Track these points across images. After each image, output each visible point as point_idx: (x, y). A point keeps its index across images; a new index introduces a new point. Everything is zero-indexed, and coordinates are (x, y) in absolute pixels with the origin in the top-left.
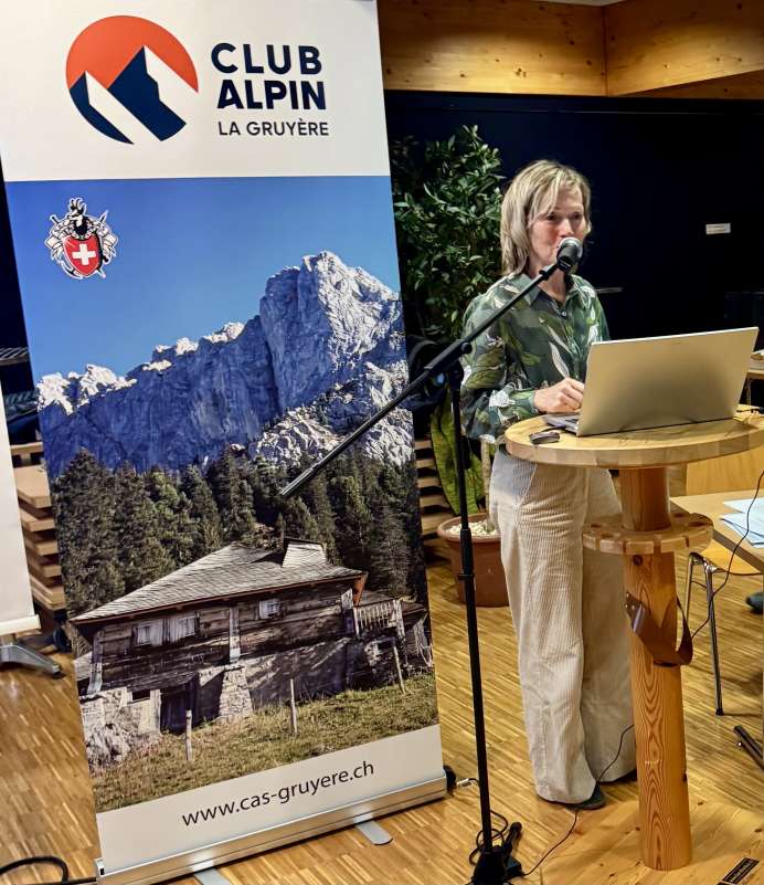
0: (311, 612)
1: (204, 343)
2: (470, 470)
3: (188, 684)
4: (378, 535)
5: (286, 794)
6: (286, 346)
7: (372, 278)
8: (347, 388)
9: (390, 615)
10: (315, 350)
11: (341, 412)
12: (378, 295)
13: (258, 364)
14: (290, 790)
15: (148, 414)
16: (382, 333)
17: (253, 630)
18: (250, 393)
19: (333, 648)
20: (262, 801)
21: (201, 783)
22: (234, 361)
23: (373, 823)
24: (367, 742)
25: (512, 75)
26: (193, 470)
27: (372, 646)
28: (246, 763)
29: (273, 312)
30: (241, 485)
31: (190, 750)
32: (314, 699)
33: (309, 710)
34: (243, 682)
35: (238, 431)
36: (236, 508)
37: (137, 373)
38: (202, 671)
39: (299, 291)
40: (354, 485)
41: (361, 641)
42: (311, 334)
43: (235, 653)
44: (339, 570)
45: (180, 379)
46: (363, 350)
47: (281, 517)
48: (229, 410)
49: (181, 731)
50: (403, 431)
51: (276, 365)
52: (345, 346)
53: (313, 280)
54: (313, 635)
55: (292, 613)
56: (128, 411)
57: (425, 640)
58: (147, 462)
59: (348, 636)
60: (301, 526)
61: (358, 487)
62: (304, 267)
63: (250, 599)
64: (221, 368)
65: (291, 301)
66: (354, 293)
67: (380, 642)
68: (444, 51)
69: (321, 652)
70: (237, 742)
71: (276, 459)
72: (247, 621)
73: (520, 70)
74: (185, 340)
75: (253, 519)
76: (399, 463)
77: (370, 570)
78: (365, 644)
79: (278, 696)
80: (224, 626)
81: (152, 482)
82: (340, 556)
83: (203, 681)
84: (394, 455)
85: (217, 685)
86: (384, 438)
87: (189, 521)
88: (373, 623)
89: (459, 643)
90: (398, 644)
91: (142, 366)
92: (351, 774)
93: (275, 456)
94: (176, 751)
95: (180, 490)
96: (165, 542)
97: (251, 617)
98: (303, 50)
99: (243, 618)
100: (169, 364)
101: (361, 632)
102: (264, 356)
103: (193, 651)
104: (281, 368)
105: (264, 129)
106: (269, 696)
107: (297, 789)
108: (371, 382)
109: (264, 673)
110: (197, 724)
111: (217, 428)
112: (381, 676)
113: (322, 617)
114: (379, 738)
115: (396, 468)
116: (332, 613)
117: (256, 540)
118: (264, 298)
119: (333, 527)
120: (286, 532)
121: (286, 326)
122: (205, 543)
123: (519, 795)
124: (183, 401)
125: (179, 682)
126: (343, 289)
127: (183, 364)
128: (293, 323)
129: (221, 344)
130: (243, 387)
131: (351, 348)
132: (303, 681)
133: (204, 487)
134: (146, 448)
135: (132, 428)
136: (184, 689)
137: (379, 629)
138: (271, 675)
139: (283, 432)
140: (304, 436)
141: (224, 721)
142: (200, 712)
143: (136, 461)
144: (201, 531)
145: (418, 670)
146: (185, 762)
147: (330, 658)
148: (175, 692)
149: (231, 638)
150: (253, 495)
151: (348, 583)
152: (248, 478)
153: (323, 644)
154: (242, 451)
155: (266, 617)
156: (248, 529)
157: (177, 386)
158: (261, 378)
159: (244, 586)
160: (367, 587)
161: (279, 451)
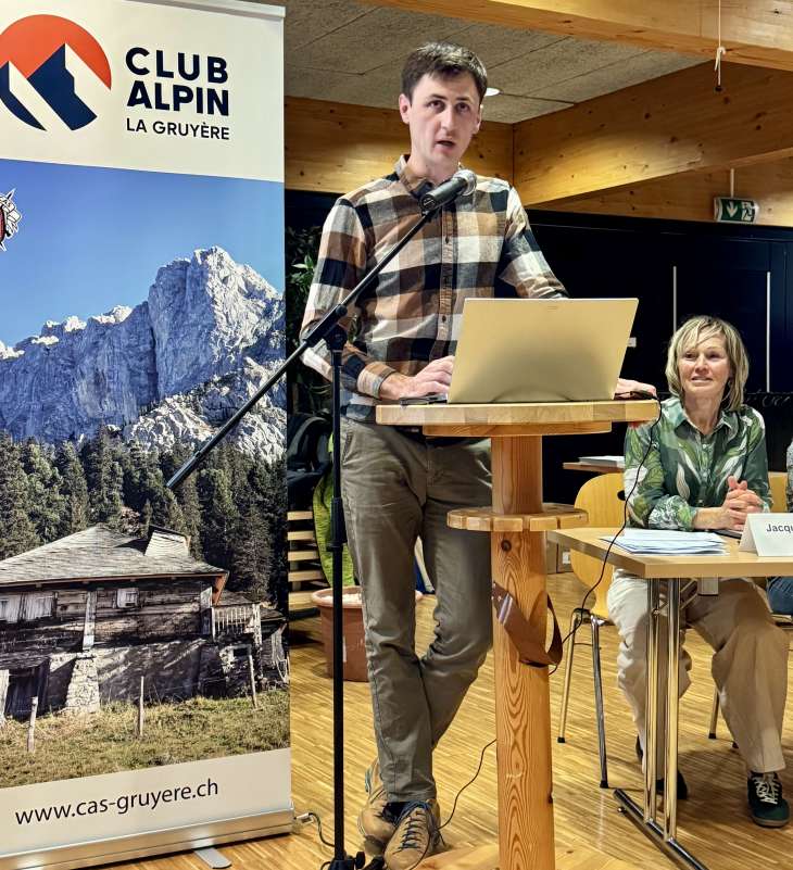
0: (168, 607)
1: (93, 323)
3: (37, 668)
4: (243, 534)
5: (125, 804)
6: (170, 334)
7: (259, 276)
8: (225, 381)
9: (248, 620)
10: (197, 341)
11: (216, 403)
12: (262, 293)
13: (141, 348)
14: (130, 801)
15: (31, 385)
16: (263, 330)
17: (109, 618)
18: (131, 376)
19: (188, 648)
20: (100, 808)
21: (38, 778)
22: (119, 343)
23: (213, 850)
24: (213, 757)
26: (68, 446)
27: (227, 651)
28: (87, 762)
29: (161, 300)
30: (113, 467)
31: (32, 740)
32: (163, 701)
33: (157, 713)
34: (93, 673)
35: (115, 412)
36: (106, 489)
37: (25, 344)
38: (53, 656)
39: (188, 282)
40: (223, 478)
41: (217, 644)
42: (195, 325)
43: (88, 640)
44: (201, 566)
45: (65, 356)
46: (244, 345)
47: (148, 503)
48: (109, 390)
49: (25, 718)
50: (276, 430)
51: (159, 351)
52: (227, 339)
53: (202, 273)
54: (168, 632)
55: (149, 605)
56: (11, 381)
57: (282, 652)
58: (25, 433)
59: (204, 637)
60: (167, 515)
61: (228, 481)
62: (195, 260)
63: (110, 585)
64: (105, 349)
65: (178, 292)
66: (240, 290)
67: (236, 648)
69: (176, 651)
70: (80, 738)
71: (150, 444)
72: (104, 608)
74: (75, 318)
75: (120, 502)
76: (270, 462)
77: (232, 569)
78: (220, 649)
79: (126, 693)
80: (80, 610)
81: (27, 453)
82: (203, 551)
83: (54, 666)
84: (266, 453)
85: (67, 672)
86: (257, 434)
87: (58, 497)
88: (230, 626)
90: (254, 652)
91: (30, 339)
92: (194, 792)
93: (149, 441)
94: (17, 740)
95: (54, 464)
96: (33, 516)
97: (108, 604)
98: (211, 60)
99: (100, 604)
100: (57, 340)
101: (217, 634)
102: (148, 341)
103: (48, 634)
104: (163, 354)
105: (169, 129)
106: (118, 692)
107: (136, 800)
108: (248, 377)
109: (116, 666)
110: (42, 713)
111: (96, 406)
112: (234, 685)
113: (179, 614)
114: (226, 755)
115: (267, 466)
116: (189, 610)
117: (122, 523)
118: (153, 286)
119: (199, 520)
120: (152, 519)
121: (172, 314)
122: (71, 521)
124: (67, 377)
125: (29, 665)
126: (230, 284)
127: (70, 341)
128: (179, 312)
129: (107, 326)
130: (125, 369)
131: (232, 342)
132: (153, 680)
133: (76, 464)
134: (25, 419)
135: (14, 399)
136: (33, 672)
137: (236, 635)
138: (123, 669)
139: (159, 418)
140: (179, 425)
141: (69, 713)
142: (46, 699)
143: (14, 431)
144: (69, 510)
145: (272, 684)
146: (25, 753)
147: (183, 658)
148: (24, 675)
149: (87, 625)
150: (124, 477)
151: (208, 580)
152: (119, 460)
153: (178, 642)
154: (117, 432)
155: (124, 606)
156: (115, 512)
157: (62, 362)
158: (143, 362)
159: (105, 572)
160: (228, 587)
161: (153, 437)
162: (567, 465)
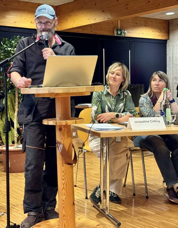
2: (10, 132)
25: (29, 23)
68: (9, 15)
73: (32, 22)
89: (3, 181)
123: (20, 219)
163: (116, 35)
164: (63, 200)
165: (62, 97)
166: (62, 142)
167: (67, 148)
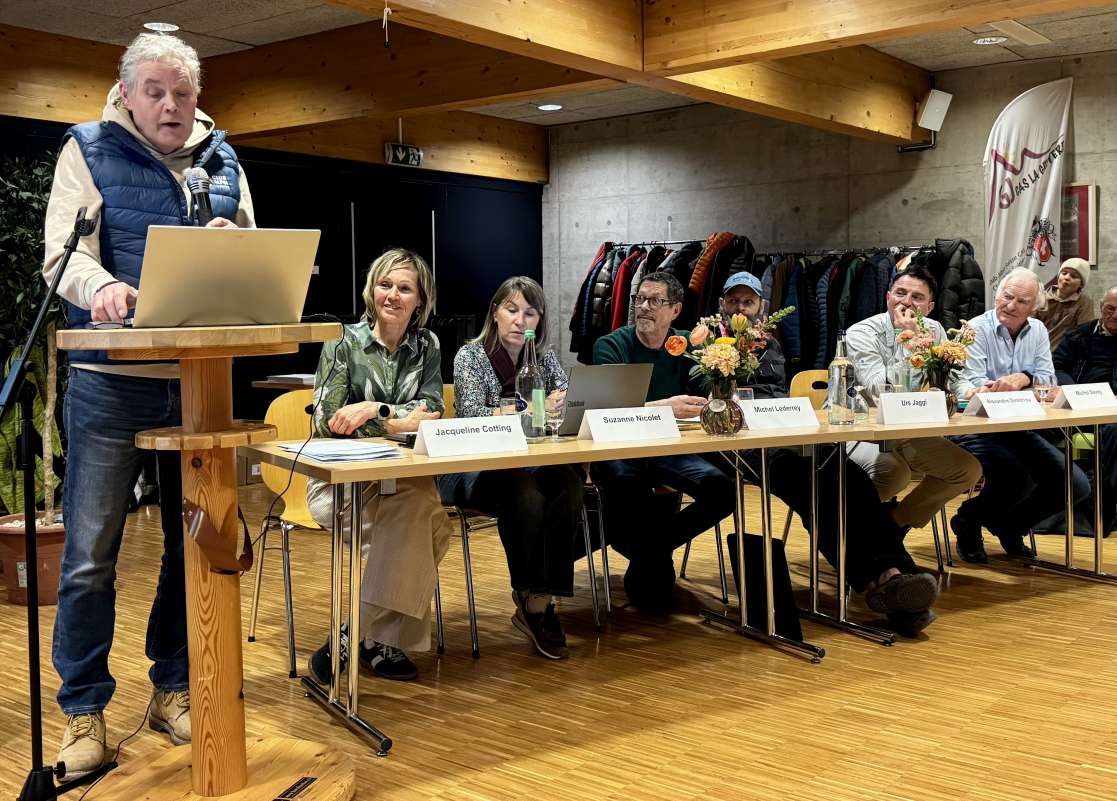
162: (255, 384)
163: (390, 163)
164: (206, 688)
165: (201, 360)
166: (203, 504)
167: (219, 523)
